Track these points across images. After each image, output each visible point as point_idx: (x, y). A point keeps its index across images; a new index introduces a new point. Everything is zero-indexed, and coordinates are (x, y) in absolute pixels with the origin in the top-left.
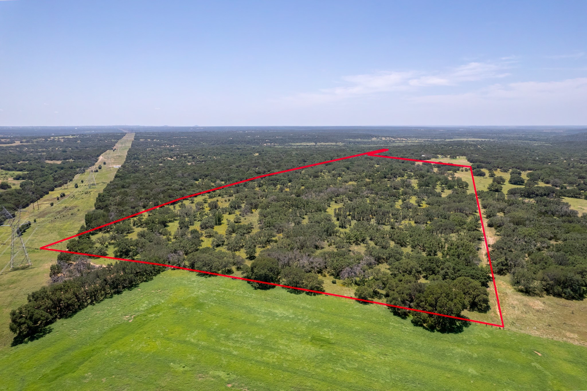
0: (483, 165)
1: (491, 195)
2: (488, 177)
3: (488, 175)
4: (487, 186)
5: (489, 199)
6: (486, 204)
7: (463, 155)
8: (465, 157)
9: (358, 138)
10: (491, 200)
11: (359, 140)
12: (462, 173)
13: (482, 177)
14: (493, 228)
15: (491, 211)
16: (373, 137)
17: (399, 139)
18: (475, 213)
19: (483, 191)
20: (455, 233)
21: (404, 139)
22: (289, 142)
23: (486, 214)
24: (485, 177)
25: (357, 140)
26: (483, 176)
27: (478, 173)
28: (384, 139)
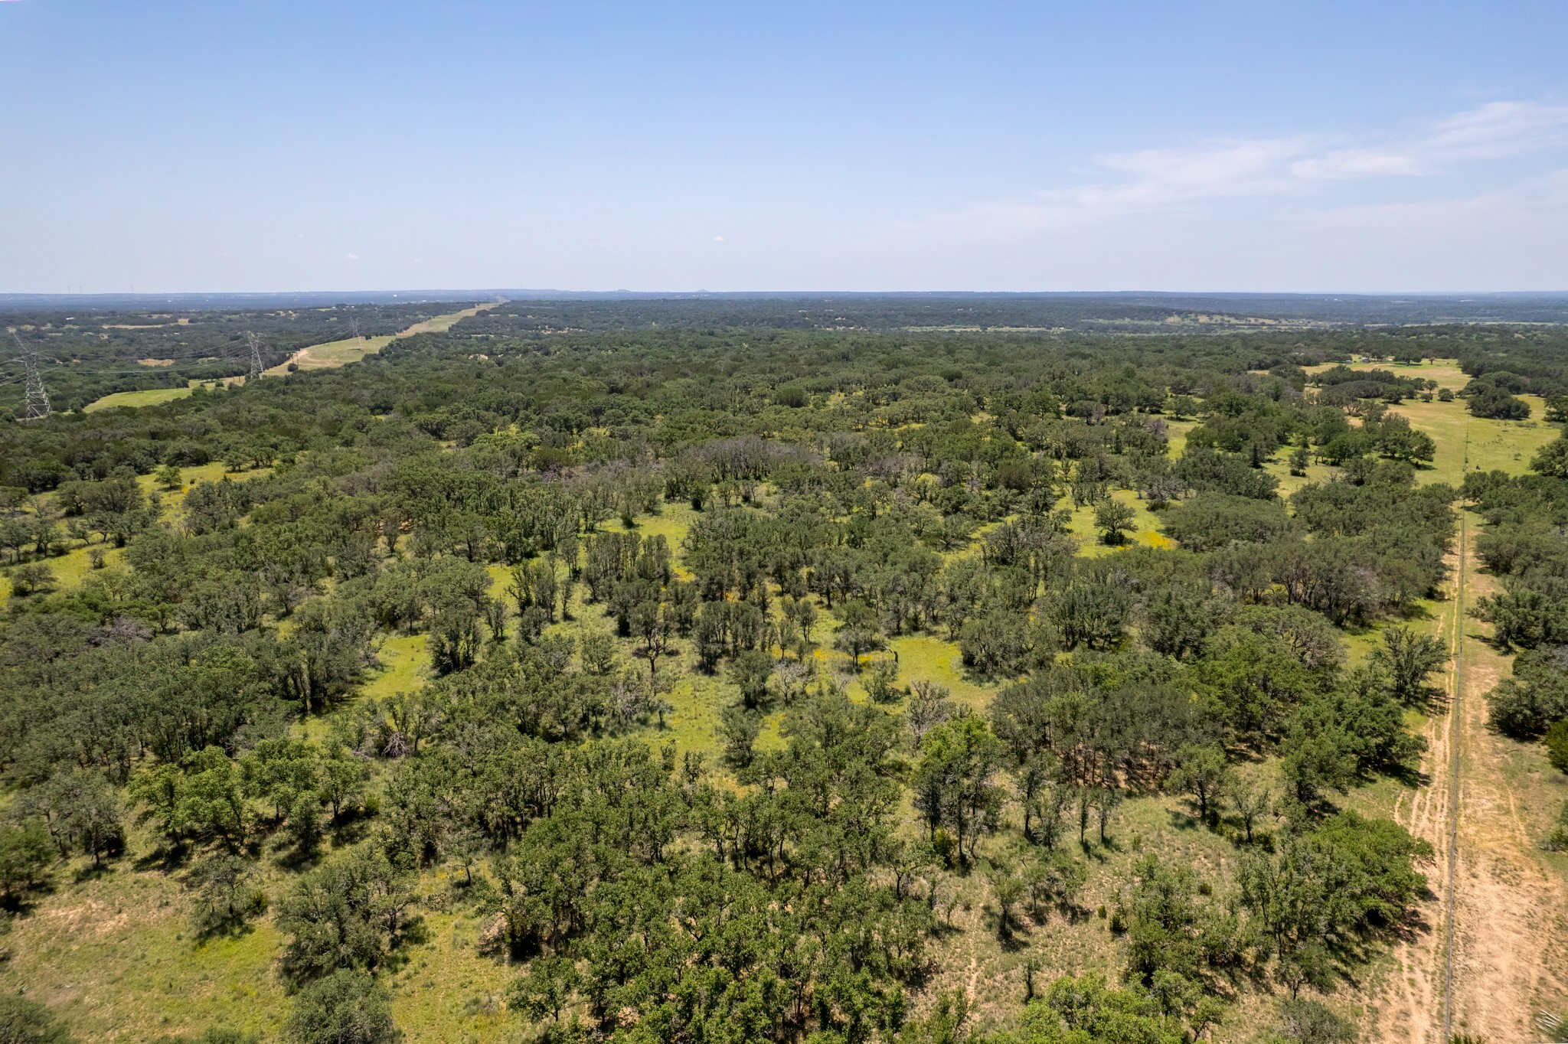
0: (1525, 380)
1: (1548, 497)
2: (1541, 424)
3: (1543, 415)
4: (1531, 454)
5: (1530, 518)
6: (1507, 548)
7: (1446, 354)
8: (1456, 361)
9: (1123, 318)
10: (1546, 523)
11: (1127, 320)
12: (1426, 405)
13: (1512, 422)
14: (1537, 752)
15: (1535, 603)
16: (1171, 315)
17: (1253, 321)
18: (1421, 602)
19: (1505, 476)
20: (1176, 790)
21: (1267, 321)
22: (905, 324)
23: (1493, 619)
24: (1524, 422)
25: (1118, 322)
26: (1518, 418)
27: (1493, 407)
28: (1203, 319)
